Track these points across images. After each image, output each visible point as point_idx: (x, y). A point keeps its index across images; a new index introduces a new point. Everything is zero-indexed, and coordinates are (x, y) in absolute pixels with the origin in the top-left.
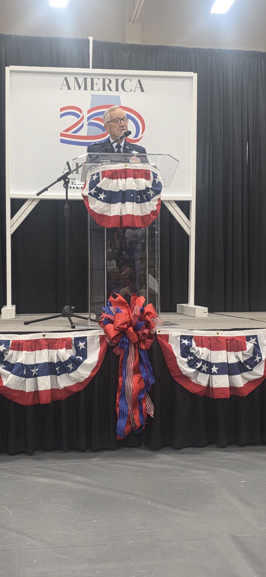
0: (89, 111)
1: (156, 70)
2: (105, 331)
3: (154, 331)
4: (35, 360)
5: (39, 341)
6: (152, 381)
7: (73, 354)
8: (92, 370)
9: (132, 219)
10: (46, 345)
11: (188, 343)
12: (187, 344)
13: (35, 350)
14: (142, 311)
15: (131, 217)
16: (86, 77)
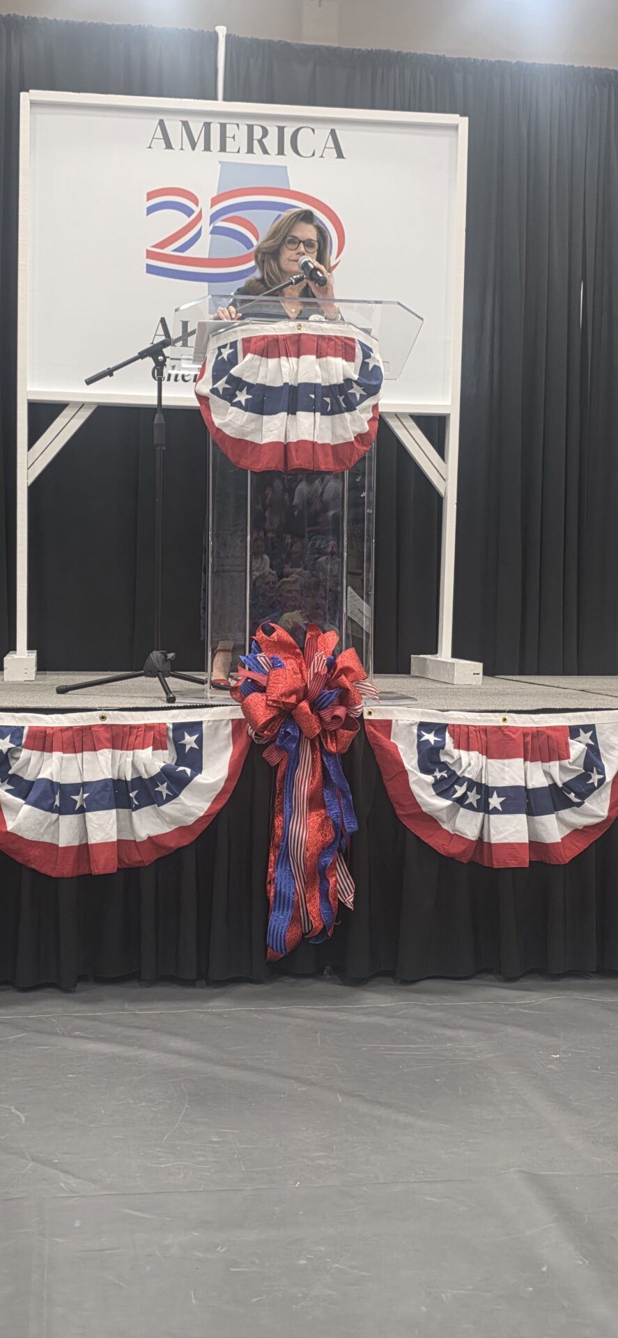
0: (214, 201)
1: (373, 106)
2: (245, 710)
3: (359, 711)
4: (81, 774)
5: (92, 729)
6: (351, 826)
7: (169, 762)
8: (213, 799)
9: (311, 451)
10: (108, 740)
11: (435, 741)
12: (433, 743)
13: (82, 751)
14: (331, 665)
15: (310, 446)
16: (208, 120)
